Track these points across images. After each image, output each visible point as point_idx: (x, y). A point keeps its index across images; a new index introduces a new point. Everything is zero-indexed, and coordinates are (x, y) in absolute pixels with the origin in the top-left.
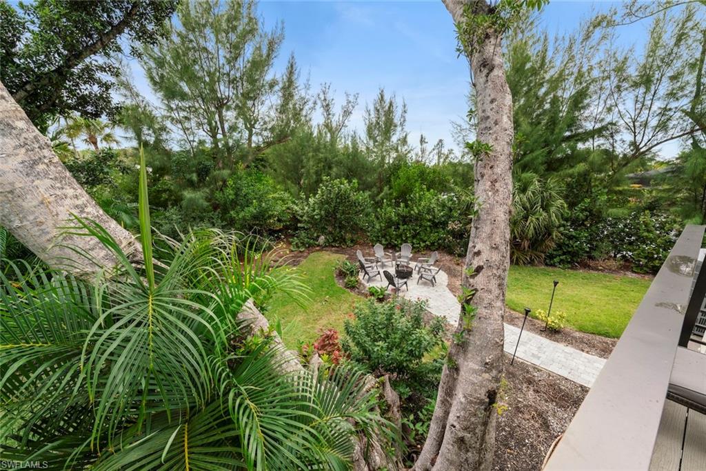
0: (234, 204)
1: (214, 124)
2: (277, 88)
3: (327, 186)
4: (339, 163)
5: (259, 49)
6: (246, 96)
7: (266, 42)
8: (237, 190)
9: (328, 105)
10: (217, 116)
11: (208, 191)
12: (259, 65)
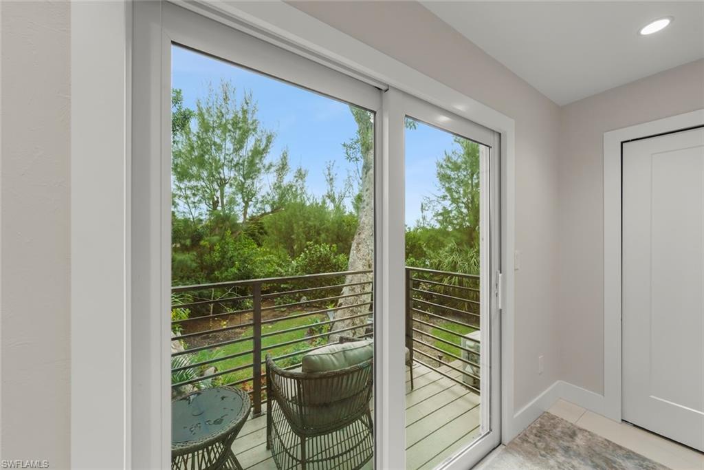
0: (220, 265)
1: (216, 199)
2: (273, 169)
3: (310, 251)
4: (327, 230)
5: (260, 140)
6: (246, 177)
7: (265, 136)
8: (223, 253)
9: (331, 179)
10: (219, 192)
11: (195, 253)
12: (258, 153)
